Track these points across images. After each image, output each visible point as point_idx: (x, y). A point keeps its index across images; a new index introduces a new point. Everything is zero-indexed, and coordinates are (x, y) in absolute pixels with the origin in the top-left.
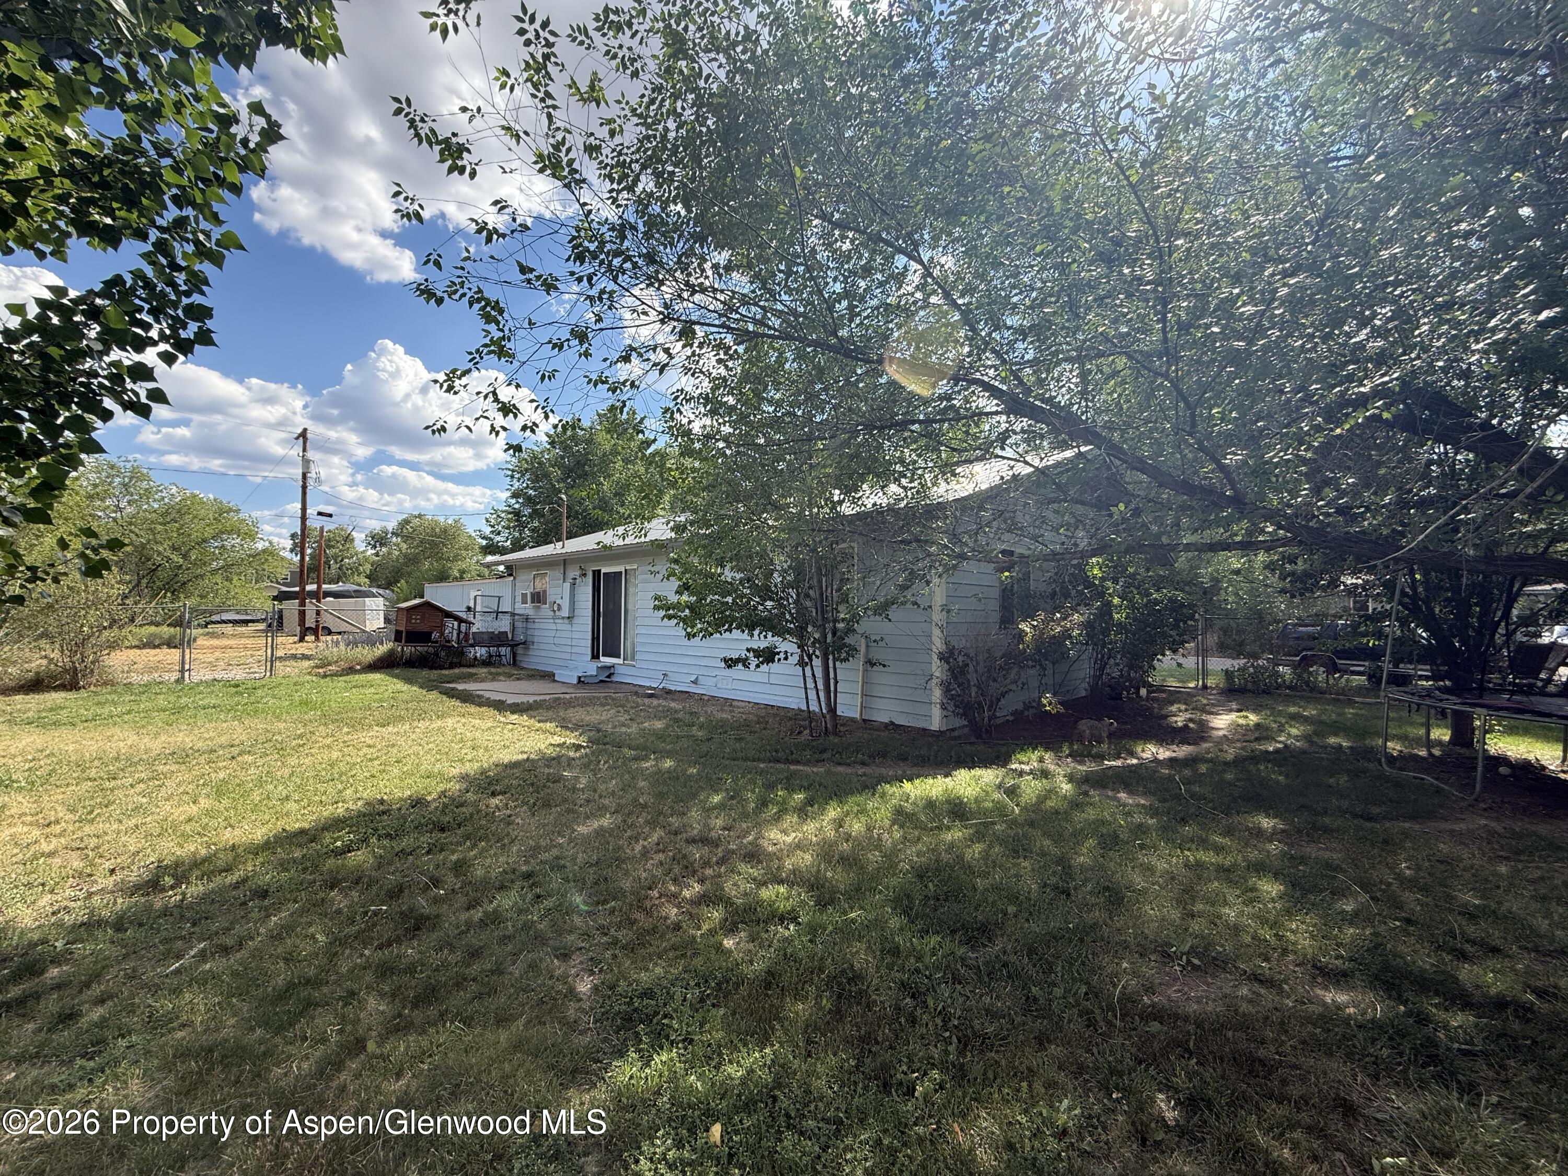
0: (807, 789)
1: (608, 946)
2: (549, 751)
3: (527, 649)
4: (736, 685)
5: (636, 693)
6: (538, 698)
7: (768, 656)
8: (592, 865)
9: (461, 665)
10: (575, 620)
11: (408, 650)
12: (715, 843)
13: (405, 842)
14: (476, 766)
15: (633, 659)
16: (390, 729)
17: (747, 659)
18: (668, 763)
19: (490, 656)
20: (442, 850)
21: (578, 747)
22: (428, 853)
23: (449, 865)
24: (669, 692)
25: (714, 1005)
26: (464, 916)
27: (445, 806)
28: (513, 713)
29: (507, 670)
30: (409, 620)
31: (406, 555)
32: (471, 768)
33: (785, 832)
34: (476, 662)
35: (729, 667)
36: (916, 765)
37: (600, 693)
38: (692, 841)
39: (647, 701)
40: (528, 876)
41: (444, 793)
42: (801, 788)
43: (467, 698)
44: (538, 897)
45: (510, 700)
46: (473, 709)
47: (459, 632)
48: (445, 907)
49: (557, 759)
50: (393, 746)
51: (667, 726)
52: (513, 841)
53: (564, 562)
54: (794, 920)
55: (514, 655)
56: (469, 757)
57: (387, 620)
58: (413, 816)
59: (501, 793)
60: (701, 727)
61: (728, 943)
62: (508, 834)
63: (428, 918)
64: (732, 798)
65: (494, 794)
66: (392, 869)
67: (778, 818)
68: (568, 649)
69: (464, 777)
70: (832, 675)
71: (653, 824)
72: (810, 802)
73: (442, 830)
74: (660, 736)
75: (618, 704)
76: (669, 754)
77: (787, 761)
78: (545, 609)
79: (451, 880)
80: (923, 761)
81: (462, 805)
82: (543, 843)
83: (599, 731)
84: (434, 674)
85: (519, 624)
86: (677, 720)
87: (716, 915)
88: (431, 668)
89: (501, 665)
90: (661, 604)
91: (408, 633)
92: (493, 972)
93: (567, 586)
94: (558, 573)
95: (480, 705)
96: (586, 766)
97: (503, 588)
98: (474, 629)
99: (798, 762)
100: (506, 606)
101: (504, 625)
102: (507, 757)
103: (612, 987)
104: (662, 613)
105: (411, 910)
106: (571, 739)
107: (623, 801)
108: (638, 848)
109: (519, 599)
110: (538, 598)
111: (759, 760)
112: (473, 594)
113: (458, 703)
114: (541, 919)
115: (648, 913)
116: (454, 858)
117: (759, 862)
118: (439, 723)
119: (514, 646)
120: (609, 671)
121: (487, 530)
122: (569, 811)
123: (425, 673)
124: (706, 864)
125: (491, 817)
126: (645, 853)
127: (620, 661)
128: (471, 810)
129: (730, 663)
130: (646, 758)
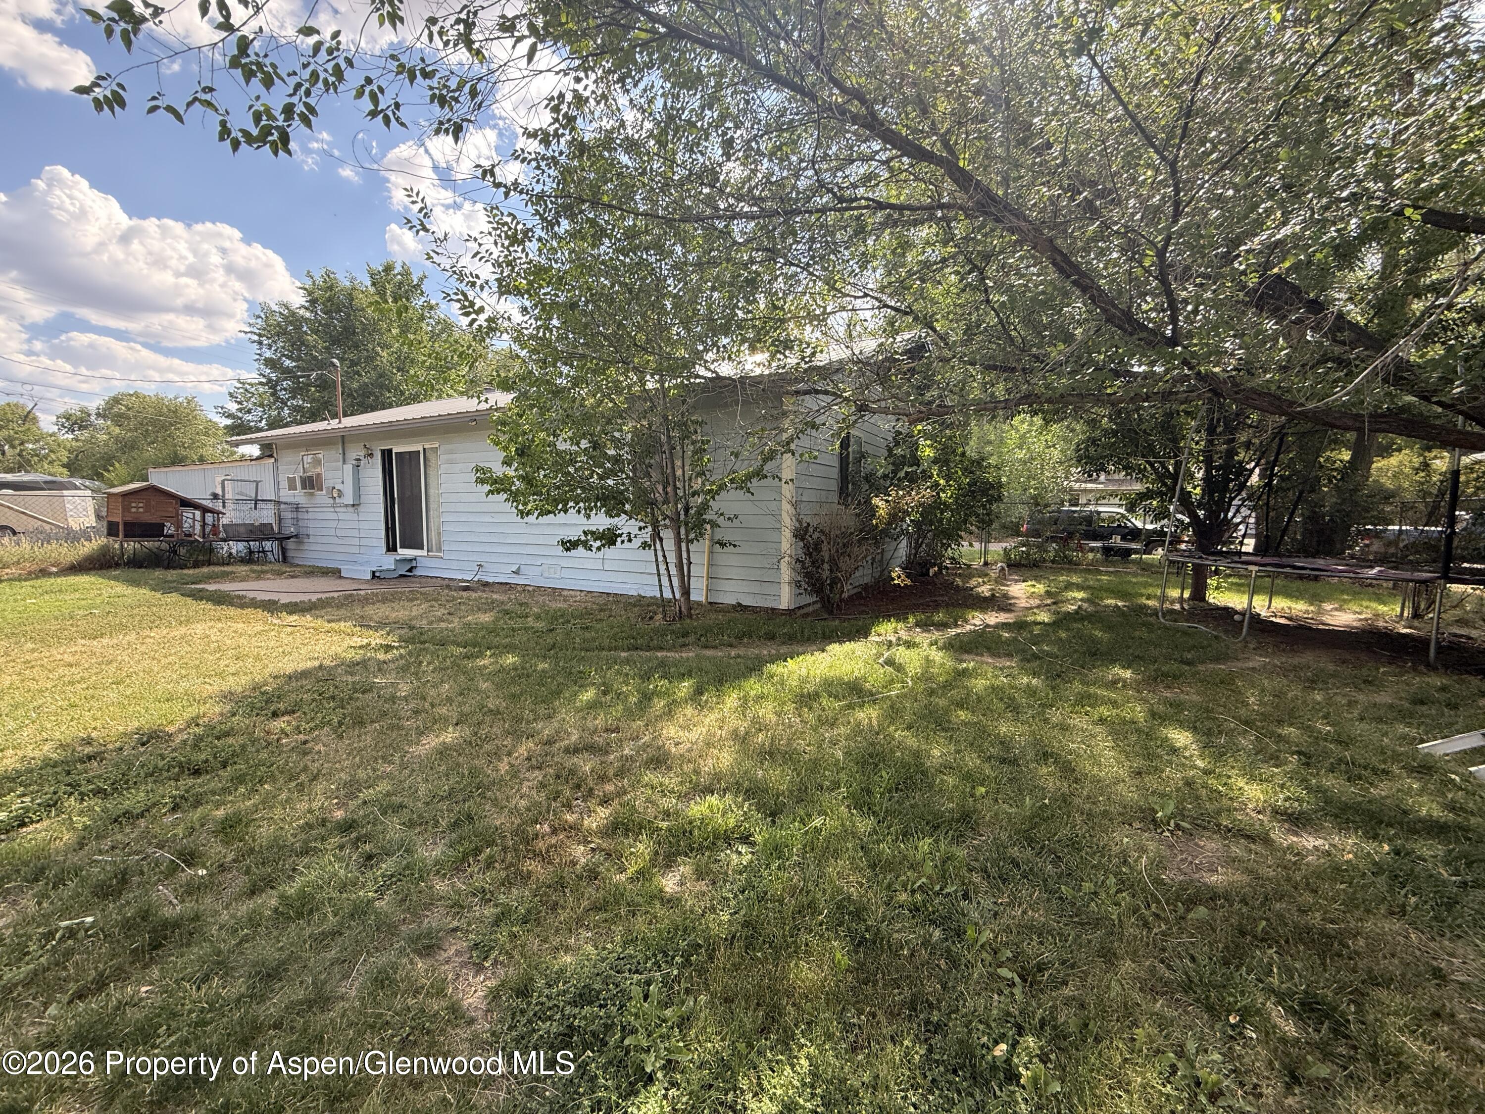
0: (689, 674)
1: (497, 921)
2: (350, 655)
3: (301, 543)
4: (566, 573)
5: (448, 587)
6: (324, 596)
7: (610, 538)
8: (442, 799)
9: (210, 563)
10: (361, 509)
11: (131, 546)
12: (604, 751)
13: (134, 800)
14: (244, 680)
15: (439, 550)
16: (105, 641)
17: (587, 541)
18: (510, 660)
19: (251, 552)
20: (197, 803)
21: (388, 648)
22: (175, 808)
23: (210, 826)
24: (486, 584)
25: (688, 991)
26: (244, 908)
27: (199, 739)
28: (291, 613)
29: (276, 567)
30: (126, 509)
31: (117, 440)
32: (238, 684)
33: (686, 727)
34: (230, 560)
35: (568, 549)
36: (784, 643)
37: (403, 587)
38: (574, 751)
39: (465, 594)
40: (347, 827)
41: (194, 721)
42: (682, 677)
43: (220, 599)
44: (370, 857)
45: (285, 599)
46: (232, 611)
47: (204, 524)
48: (208, 900)
49: (363, 664)
50: (110, 662)
51: (497, 619)
52: (315, 778)
53: (343, 439)
54: (745, 839)
55: (284, 551)
56: (232, 670)
57: (99, 517)
58: (145, 755)
59: (287, 713)
60: (538, 617)
61: (669, 883)
62: (305, 769)
63: (176, 924)
64: (605, 693)
65: (275, 715)
66: (106, 844)
67: (669, 713)
68: (356, 542)
69: (227, 696)
70: (684, 555)
71: (517, 735)
72: (699, 691)
73: (197, 773)
74: (492, 631)
75: (426, 598)
76: (510, 648)
77: (649, 648)
78: (322, 497)
79: (216, 849)
80: (790, 639)
81: (227, 734)
82: (361, 774)
83: (411, 628)
84: (172, 574)
85: (287, 515)
86: (507, 612)
87: (643, 848)
88: (168, 567)
89: (266, 562)
90: (484, 477)
91: (126, 524)
92: (310, 1003)
93: (348, 468)
94: (335, 454)
95: (242, 606)
96: (404, 669)
97: (265, 472)
98: (225, 520)
99: (661, 649)
100: (267, 492)
101: (266, 515)
102: (290, 666)
103: (523, 992)
104: (487, 488)
105: (145, 915)
106: (377, 638)
107: (466, 709)
108: (504, 767)
109: (284, 484)
110: (310, 483)
111: (616, 649)
112: (219, 479)
113: (209, 606)
114: (380, 892)
115: (544, 858)
116: (220, 813)
117: (669, 768)
118: (183, 630)
119: (282, 539)
120: (411, 565)
121: (233, 407)
122: (392, 727)
123: (158, 573)
124: (603, 778)
125: (273, 745)
126: (514, 773)
127: (424, 553)
128: (241, 740)
129: (569, 545)
130: (480, 655)
